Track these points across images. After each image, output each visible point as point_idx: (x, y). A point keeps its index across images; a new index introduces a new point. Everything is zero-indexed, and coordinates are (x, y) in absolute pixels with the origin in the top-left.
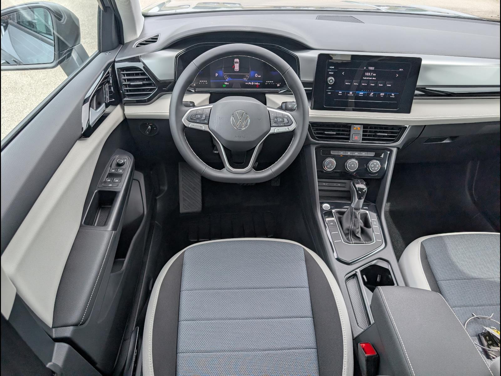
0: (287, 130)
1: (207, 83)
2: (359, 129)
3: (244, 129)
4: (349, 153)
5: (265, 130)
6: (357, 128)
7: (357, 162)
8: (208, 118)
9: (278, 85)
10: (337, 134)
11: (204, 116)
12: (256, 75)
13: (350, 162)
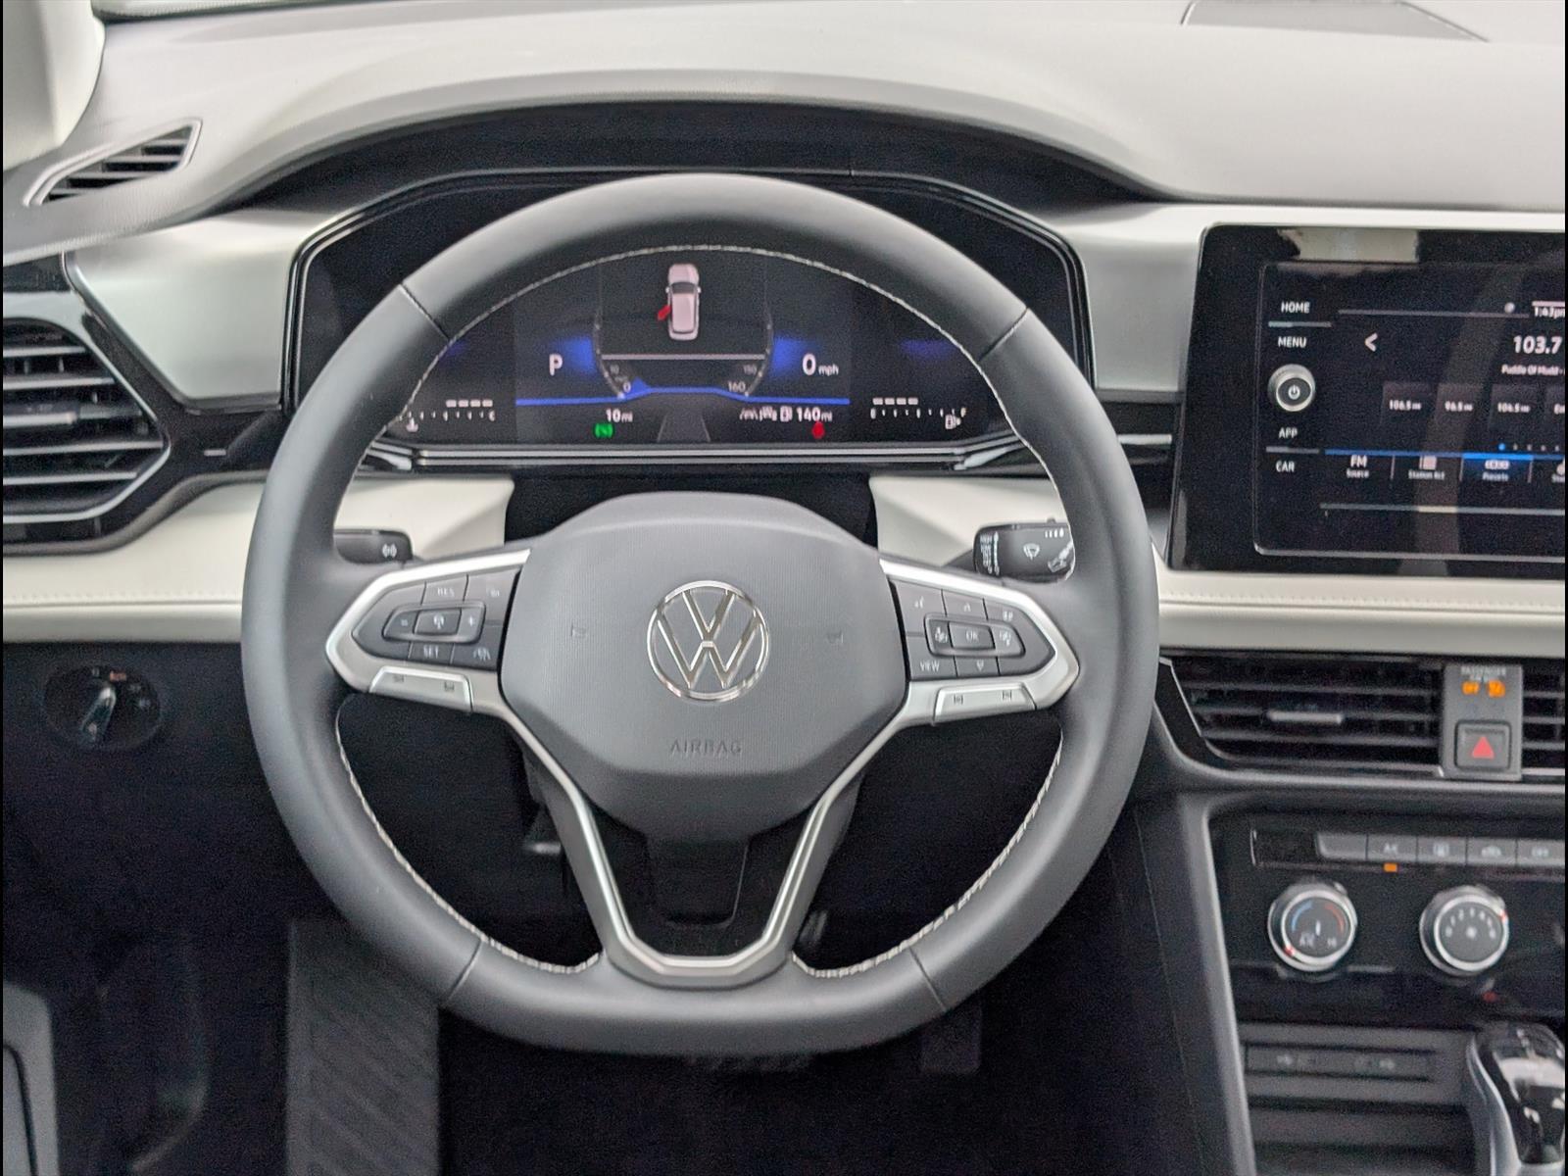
0: (1017, 701)
1: (491, 416)
2: (1496, 689)
3: (734, 694)
4: (1441, 851)
5: (872, 700)
6: (1484, 686)
7: (1498, 907)
8: (497, 631)
9: (952, 422)
10: (1350, 726)
11: (471, 621)
12: (809, 364)
13: (1454, 912)
